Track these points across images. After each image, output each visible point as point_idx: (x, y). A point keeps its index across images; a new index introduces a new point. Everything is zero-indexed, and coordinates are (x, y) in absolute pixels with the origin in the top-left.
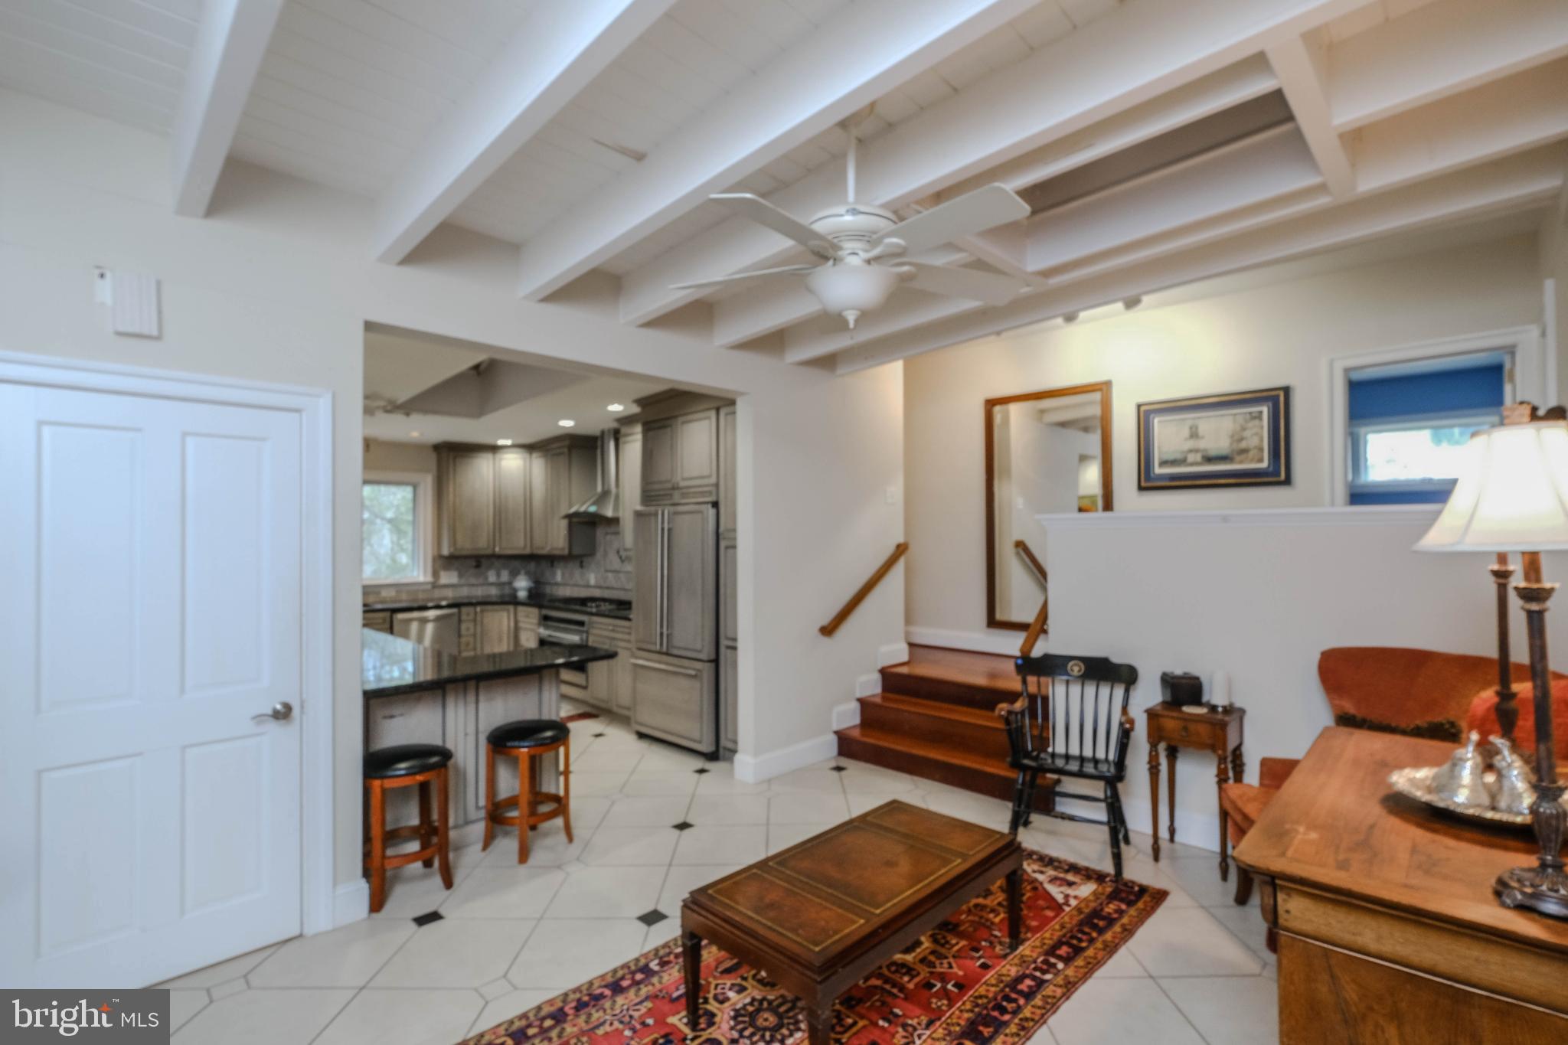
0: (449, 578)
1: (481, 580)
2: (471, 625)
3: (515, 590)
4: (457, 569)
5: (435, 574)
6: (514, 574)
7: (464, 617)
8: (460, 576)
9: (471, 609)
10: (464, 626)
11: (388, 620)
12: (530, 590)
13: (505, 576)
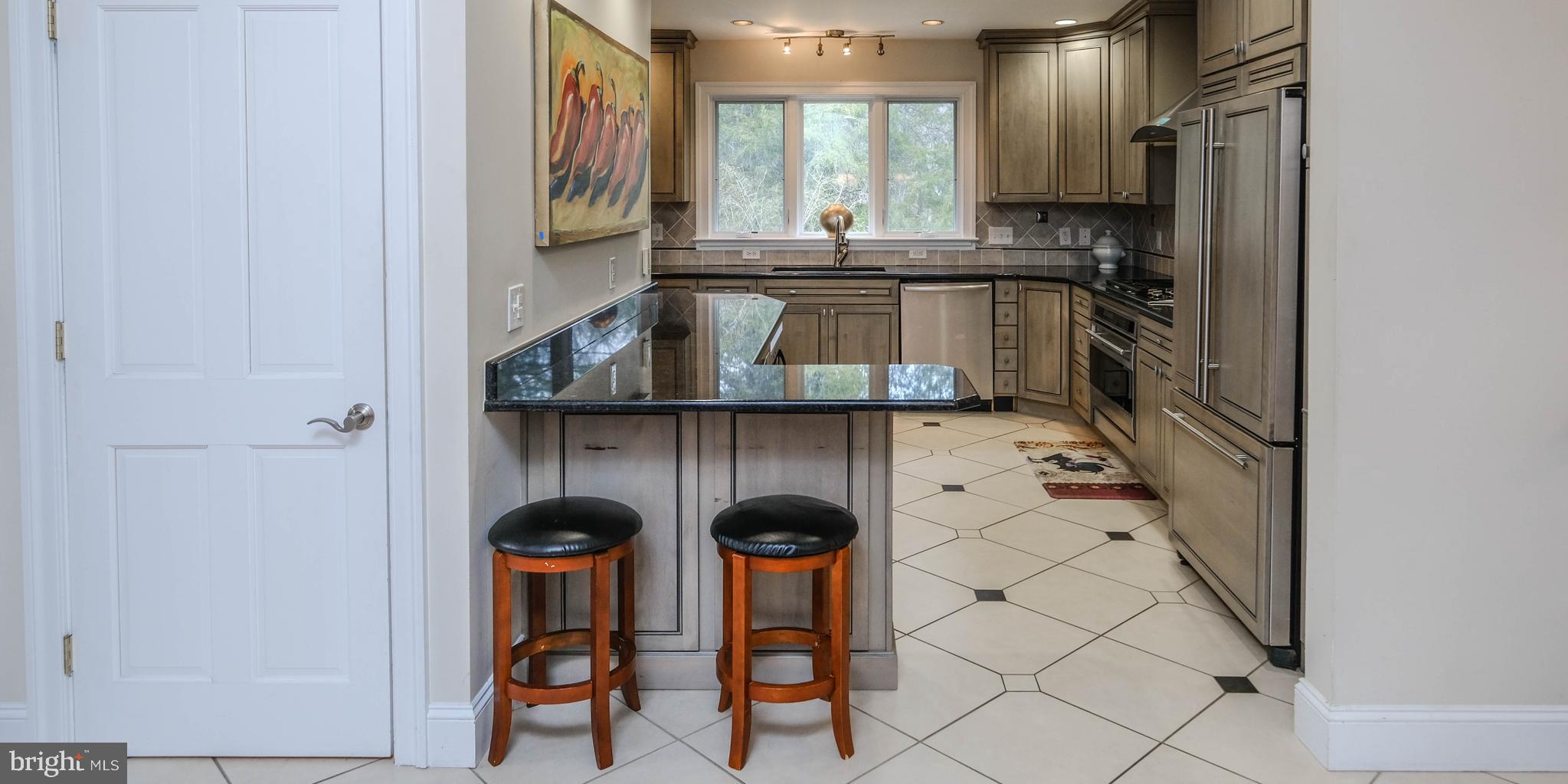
0: (1000, 236)
1: (1048, 243)
2: (1012, 310)
3: (1097, 261)
4: (1012, 224)
5: (981, 230)
6: (1097, 235)
7: (1000, 297)
8: (1017, 235)
9: (1013, 285)
10: (1000, 310)
11: (895, 292)
12: (1120, 263)
13: (1085, 237)
